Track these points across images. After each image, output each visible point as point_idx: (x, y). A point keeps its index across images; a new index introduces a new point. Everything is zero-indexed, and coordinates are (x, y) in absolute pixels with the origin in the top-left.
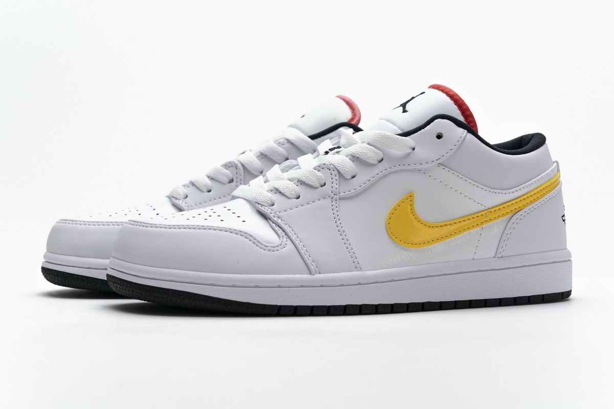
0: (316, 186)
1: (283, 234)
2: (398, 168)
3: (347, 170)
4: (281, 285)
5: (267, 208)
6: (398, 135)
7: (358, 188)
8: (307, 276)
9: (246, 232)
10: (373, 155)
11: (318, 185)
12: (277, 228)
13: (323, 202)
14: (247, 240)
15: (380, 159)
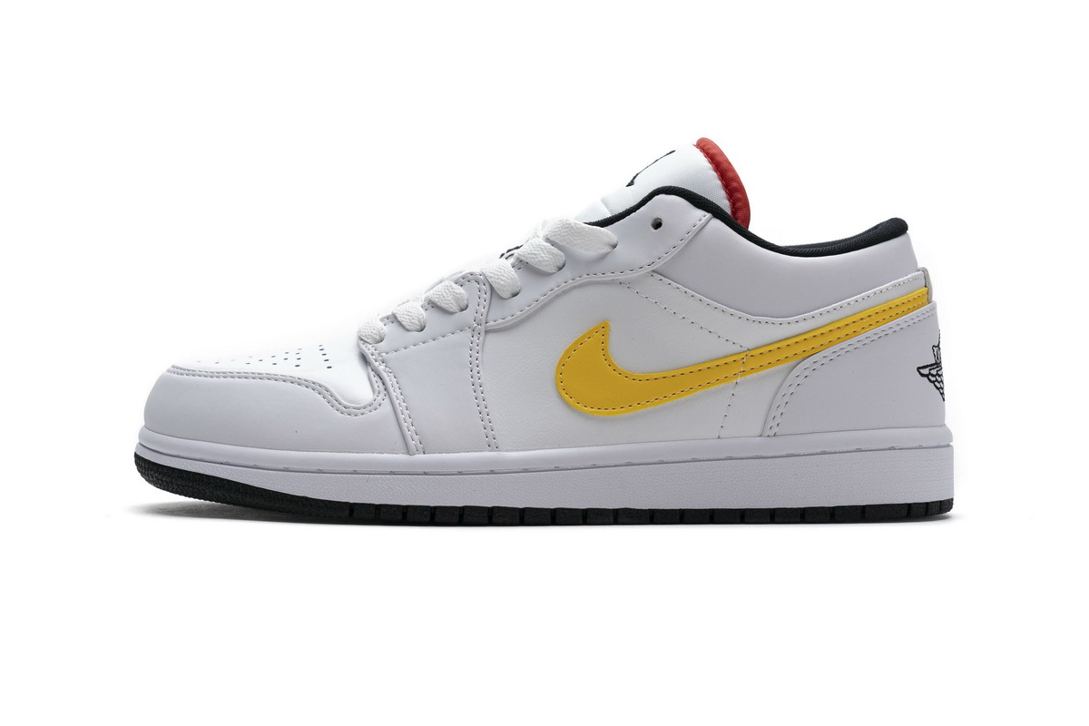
0: (451, 310)
1: (382, 387)
2: (586, 279)
3: (502, 282)
4: (358, 469)
5: (370, 346)
6: (590, 224)
7: (519, 313)
8: (402, 457)
9: (322, 383)
10: (546, 257)
11: (454, 308)
12: (375, 379)
13: (459, 336)
14: (320, 397)
15: (560, 264)
